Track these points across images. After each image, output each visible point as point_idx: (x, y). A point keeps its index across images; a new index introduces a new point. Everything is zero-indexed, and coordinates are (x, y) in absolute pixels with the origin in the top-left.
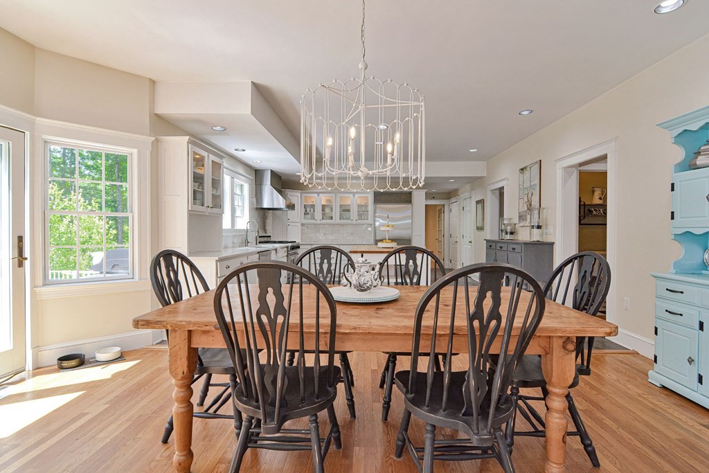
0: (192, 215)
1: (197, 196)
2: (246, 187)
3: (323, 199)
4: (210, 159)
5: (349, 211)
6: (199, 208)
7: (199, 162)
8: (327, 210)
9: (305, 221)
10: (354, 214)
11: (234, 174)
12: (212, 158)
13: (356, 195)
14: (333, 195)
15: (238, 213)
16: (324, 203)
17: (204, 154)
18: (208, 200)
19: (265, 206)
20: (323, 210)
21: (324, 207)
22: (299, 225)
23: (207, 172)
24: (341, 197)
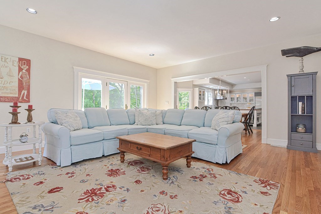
0: (199, 102)
1: (200, 98)
2: (212, 94)
3: (237, 96)
4: (202, 91)
5: (246, 99)
6: (200, 101)
7: (200, 92)
8: (239, 99)
9: (231, 103)
10: (248, 100)
11: (208, 92)
12: (203, 90)
13: (249, 94)
14: (241, 94)
15: (210, 101)
16: (238, 97)
17: (201, 90)
18: (202, 99)
19: (218, 99)
20: (237, 99)
21: (237, 98)
22: (229, 104)
23: (202, 93)
24: (243, 95)
